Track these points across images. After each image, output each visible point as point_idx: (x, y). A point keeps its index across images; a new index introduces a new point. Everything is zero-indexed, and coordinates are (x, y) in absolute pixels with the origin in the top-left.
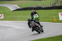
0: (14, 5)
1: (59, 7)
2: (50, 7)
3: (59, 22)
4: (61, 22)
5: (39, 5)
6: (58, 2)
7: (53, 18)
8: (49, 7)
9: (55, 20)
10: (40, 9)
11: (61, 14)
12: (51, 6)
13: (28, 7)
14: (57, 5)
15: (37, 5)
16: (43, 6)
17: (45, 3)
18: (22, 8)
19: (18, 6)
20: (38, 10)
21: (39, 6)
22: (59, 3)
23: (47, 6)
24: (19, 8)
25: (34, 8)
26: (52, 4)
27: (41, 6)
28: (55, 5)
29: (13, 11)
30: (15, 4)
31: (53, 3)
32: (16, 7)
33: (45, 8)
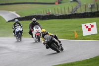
0: (10, 12)
1: (83, 14)
2: (68, 14)
3: (82, 38)
4: (86, 38)
5: (50, 11)
6: (80, 6)
7: (73, 32)
8: (66, 15)
9: (76, 35)
10: (52, 19)
11: (85, 25)
12: (70, 13)
13: (33, 15)
14: (79, 11)
15: (48, 12)
16: (57, 13)
17: (59, 8)
18: (23, 17)
19: (16, 13)
20: (48, 19)
21: (51, 14)
22: (82, 7)
23: (64, 14)
24: (19, 16)
25: (43, 16)
26: (71, 10)
27: (54, 13)
28: (76, 12)
29: (9, 21)
30: (13, 11)
31: (73, 8)
32: (15, 15)
33: (60, 16)
